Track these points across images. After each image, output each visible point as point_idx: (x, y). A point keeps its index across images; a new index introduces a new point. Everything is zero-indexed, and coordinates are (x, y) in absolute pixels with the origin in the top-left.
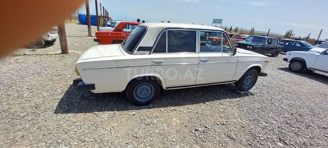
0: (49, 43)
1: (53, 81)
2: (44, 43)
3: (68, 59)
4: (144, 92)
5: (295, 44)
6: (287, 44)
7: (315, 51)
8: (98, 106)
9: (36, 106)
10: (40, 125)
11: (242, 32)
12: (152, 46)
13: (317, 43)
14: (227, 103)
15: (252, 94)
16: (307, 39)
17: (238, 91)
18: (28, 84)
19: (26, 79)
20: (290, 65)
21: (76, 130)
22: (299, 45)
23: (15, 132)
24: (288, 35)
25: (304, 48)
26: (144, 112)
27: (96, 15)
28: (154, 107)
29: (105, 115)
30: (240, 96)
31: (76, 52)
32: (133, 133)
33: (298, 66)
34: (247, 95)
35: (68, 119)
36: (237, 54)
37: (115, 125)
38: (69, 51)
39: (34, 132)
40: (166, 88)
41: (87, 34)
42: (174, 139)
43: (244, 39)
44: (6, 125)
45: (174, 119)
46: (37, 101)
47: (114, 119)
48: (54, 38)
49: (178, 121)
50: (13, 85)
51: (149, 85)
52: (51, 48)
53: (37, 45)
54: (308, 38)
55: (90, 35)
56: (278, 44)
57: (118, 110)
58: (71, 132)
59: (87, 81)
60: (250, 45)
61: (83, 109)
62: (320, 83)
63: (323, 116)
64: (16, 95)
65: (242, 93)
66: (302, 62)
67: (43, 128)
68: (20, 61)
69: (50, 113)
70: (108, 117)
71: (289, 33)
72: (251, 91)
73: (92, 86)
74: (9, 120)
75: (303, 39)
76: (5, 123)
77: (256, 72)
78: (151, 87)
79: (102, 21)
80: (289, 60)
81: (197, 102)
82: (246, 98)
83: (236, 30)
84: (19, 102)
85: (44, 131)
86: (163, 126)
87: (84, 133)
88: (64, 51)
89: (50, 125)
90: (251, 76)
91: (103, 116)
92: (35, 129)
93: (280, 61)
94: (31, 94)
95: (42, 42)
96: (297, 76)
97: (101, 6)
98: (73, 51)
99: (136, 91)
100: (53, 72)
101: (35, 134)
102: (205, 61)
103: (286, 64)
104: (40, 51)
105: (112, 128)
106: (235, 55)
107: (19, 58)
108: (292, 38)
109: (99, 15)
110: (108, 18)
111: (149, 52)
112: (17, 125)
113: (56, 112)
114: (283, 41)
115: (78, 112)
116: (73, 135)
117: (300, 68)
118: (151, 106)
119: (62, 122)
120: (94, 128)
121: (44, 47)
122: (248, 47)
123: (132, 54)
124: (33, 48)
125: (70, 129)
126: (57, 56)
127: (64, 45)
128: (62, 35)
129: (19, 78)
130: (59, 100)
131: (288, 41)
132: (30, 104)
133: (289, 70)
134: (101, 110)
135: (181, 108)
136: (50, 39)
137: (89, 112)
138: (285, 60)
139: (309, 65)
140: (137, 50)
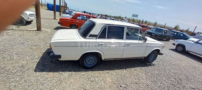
0: (29, 23)
1: (32, 49)
2: (25, 22)
3: (41, 35)
4: (91, 61)
5: (180, 34)
6: (176, 34)
7: (191, 40)
8: (62, 68)
9: (22, 66)
10: (25, 79)
11: (149, 24)
12: (98, 34)
13: (193, 34)
14: (139, 70)
15: (154, 65)
16: (187, 31)
17: (146, 63)
18: (16, 50)
19: (14, 47)
20: (176, 48)
21: (48, 83)
22: (182, 35)
23: (10, 83)
24: (176, 28)
25: (186, 38)
26: (90, 73)
27: (59, 5)
28: (96, 70)
29: (66, 74)
30: (147, 66)
31: (46, 30)
32: (83, 87)
33: (180, 49)
34: (150, 65)
35: (43, 76)
36: (147, 42)
37: (72, 81)
38: (42, 29)
39: (22, 84)
41: (53, 17)
43: (150, 29)
44: (4, 78)
45: (108, 78)
46: (23, 62)
47: (72, 77)
48: (32, 20)
49: (110, 80)
50: (6, 51)
51: (94, 57)
52: (29, 26)
53: (21, 23)
54: (188, 30)
55: (55, 18)
56: (170, 34)
57: (74, 71)
58: (45, 85)
59: (56, 53)
60: (154, 34)
61: (52, 70)
62: (193, 60)
63: (193, 81)
64: (9, 58)
65: (148, 64)
66: (184, 47)
67: (27, 81)
68: (10, 34)
69: (32, 71)
70: (68, 75)
71: (177, 26)
72: (153, 63)
73: (60, 56)
74: (6, 75)
75: (185, 31)
76: (3, 76)
77: (157, 52)
78: (95, 58)
79: (63, 9)
80: (176, 45)
81: (121, 69)
82: (150, 67)
83: (146, 22)
84: (11, 63)
85: (28, 83)
86: (101, 83)
87: (53, 86)
88: (39, 29)
89: (32, 79)
90: (153, 55)
91: (65, 75)
92: (22, 81)
93: (171, 44)
94: (18, 57)
96: (180, 55)
98: (44, 29)
99: (86, 60)
100: (32, 43)
101: (23, 84)
102: (128, 45)
103: (174, 47)
104: (22, 27)
105: (70, 83)
107: (9, 31)
108: (179, 30)
109: (61, 5)
110: (67, 8)
111: (95, 38)
112: (11, 78)
113: (36, 71)
114: (174, 32)
115: (49, 72)
117: (181, 50)
118: (94, 69)
119: (39, 78)
120: (60, 82)
121: (25, 25)
122: (153, 34)
123: (85, 38)
124: (18, 25)
125: (44, 82)
126: (34, 32)
129: (10, 46)
130: (37, 63)
131: (176, 32)
132: (18, 64)
133: (176, 50)
134: (63, 71)
135: (112, 72)
136: (29, 20)
137: (56, 72)
138: (174, 44)
139: (187, 49)
140: (89, 36)
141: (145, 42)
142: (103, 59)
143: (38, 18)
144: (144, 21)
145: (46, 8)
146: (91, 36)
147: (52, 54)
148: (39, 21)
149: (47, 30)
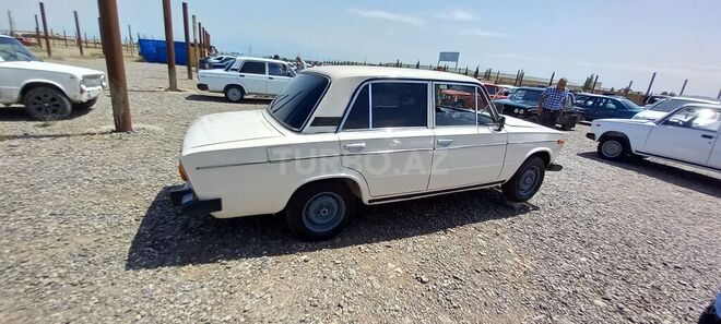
0: (82, 108)
1: (109, 194)
2: (69, 107)
3: (132, 145)
4: (324, 212)
5: (605, 104)
6: (590, 103)
7: (644, 118)
8: (225, 245)
9: (83, 253)
10: (101, 294)
11: (500, 80)
12: (341, 115)
13: (647, 100)
14: (490, 228)
15: (536, 208)
16: (626, 93)
17: (509, 203)
18: (50, 203)
19: (43, 192)
20: (599, 147)
21: (186, 301)
22: (612, 106)
23: (46, 313)
24: (589, 85)
25: (623, 112)
26: (327, 254)
27: (184, 40)
28: (345, 245)
29: (245, 265)
30: (512, 212)
31: (148, 126)
32: (311, 298)
33: (614, 148)
34: (525, 210)
35: (164, 277)
36: (507, 129)
37: (269, 283)
38: (134, 126)
39: (91, 311)
40: (370, 201)
41: (167, 84)
42: (397, 307)
43: (506, 94)
44: (22, 300)
45: (390, 264)
46: (81, 241)
47: (265, 271)
48: (93, 96)
49: (399, 270)
50: (16, 206)
51: (327, 195)
52: (86, 118)
53: (54, 111)
54: (627, 90)
55: (173, 87)
56: (573, 104)
57: (269, 255)
58: (177, 306)
59: (204, 192)
60: (520, 108)
61: (193, 254)
62: (659, 181)
63: (671, 245)
64: (29, 229)
65: (517, 205)
66: (623, 140)
67: (110, 300)
68: (19, 150)
69: (118, 266)
70: (251, 268)
71: (592, 78)
72: (533, 201)
73: (216, 204)
74: (27, 287)
75: (619, 93)
76: (16, 293)
77: (541, 162)
78: (337, 201)
79: (198, 53)
80: (597, 137)
81: (430, 230)
82: (525, 217)
83: (487, 76)
84: (40, 246)
85: (115, 308)
86: (371, 282)
87: (204, 306)
88: (122, 124)
89: (127, 294)
90: (530, 171)
91: (240, 267)
92: (91, 303)
93: (579, 138)
94: (63, 226)
95: (64, 105)
96: (616, 168)
97: (194, 22)
98: (141, 126)
99: (307, 209)
100: (104, 175)
101: (95, 313)
102: (445, 143)
103: (593, 146)
104: (59, 126)
106: (503, 131)
107: (16, 142)
108: (597, 92)
109: (192, 41)
110: (210, 48)
111: (334, 128)
112: (49, 297)
113: (132, 264)
114: (584, 97)
115: (183, 263)
116: (182, 312)
117: (618, 152)
118: (338, 240)
119: (151, 286)
120: (225, 293)
121: (71, 116)
122: (516, 111)
123: (299, 132)
124: (45, 119)
125: (172, 299)
126: (106, 136)
127: (122, 111)
128: (117, 90)
129: (26, 190)
130: (133, 238)
131: (591, 98)
132: (66, 248)
133: (599, 156)
134: (234, 256)
135: (400, 243)
136: (84, 98)
138: (591, 136)
139: (636, 146)
140: (312, 125)
141: (499, 130)
142: (366, 199)
143: (116, 85)
144: (482, 71)
145: (136, 55)
146: (319, 122)
147: (187, 199)
148: (121, 98)
149: (152, 127)
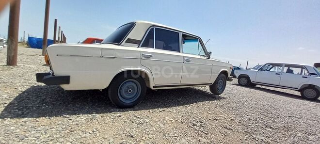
3: (15, 70)
4: (130, 91)
8: (68, 110)
12: (141, 40)
20: (239, 81)
21: (38, 135)
26: (131, 114)
32: (125, 132)
33: (244, 81)
35: (23, 124)
36: (212, 58)
37: (98, 126)
40: (154, 87)
45: (167, 118)
47: (94, 121)
49: (172, 119)
57: (97, 113)
58: (30, 138)
61: (46, 113)
66: (247, 77)
70: (85, 120)
73: (66, 80)
77: (224, 77)
78: (137, 85)
80: (237, 77)
86: (159, 125)
87: (52, 138)
88: (11, 61)
90: (221, 80)
91: (78, 119)
97: (59, 30)
99: (121, 89)
102: (188, 60)
103: (236, 81)
105: (95, 130)
111: (137, 45)
115: (38, 117)
116: (33, 141)
117: (246, 82)
119: (12, 128)
123: (119, 45)
125: (27, 135)
127: (13, 54)
137: (56, 116)
139: (252, 80)
140: (126, 42)
141: (209, 59)
142: (151, 86)
145: (26, 45)
146: (129, 41)
